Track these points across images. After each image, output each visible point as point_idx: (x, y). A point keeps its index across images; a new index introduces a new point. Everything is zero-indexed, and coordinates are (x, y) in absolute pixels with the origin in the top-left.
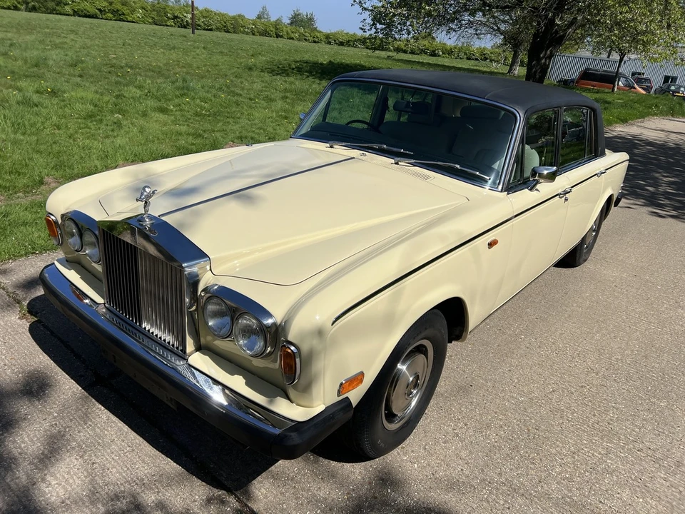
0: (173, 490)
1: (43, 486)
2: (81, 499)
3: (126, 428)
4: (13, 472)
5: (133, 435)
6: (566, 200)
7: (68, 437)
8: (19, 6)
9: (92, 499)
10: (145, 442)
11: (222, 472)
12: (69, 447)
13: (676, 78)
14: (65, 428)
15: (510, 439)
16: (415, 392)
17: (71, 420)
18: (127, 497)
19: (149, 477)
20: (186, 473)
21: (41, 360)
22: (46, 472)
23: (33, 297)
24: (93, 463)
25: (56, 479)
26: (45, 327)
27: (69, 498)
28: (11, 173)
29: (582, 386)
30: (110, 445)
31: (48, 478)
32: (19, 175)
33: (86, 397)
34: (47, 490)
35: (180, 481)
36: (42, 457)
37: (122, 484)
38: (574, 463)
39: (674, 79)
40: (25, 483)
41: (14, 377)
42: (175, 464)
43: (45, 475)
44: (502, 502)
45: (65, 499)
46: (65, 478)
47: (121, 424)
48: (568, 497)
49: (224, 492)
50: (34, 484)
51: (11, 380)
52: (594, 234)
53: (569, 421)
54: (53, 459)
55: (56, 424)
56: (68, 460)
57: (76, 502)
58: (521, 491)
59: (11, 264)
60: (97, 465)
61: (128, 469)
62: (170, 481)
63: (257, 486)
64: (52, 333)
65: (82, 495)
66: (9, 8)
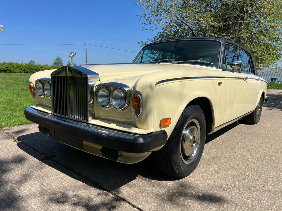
0: (81, 191)
1: (18, 190)
2: (36, 194)
3: (58, 172)
4: (4, 186)
5: (62, 174)
6: (246, 82)
7: (31, 175)
8: (22, 72)
9: (42, 194)
10: (67, 176)
11: (105, 185)
12: (31, 178)
13: (276, 79)
14: (30, 172)
15: (243, 173)
16: (195, 145)
17: (33, 170)
18: (59, 193)
19: (69, 187)
20: (87, 185)
21: (22, 153)
22: (20, 186)
23: (20, 136)
24: (43, 183)
25: (25, 188)
26: (24, 143)
27: (30, 194)
28: (14, 106)
29: (272, 157)
30: (51, 177)
31: (21, 188)
32: (18, 106)
33: (41, 163)
34: (20, 192)
35: (84, 188)
36: (18, 181)
37: (56, 189)
38: (277, 180)
39: (275, 79)
40: (9, 189)
41: (9, 158)
42: (82, 183)
43: (20, 187)
44: (247, 194)
45: (28, 194)
46: (29, 188)
47: (56, 171)
48: (279, 191)
49: (106, 191)
50: (13, 190)
51: (7, 159)
52: (260, 109)
53: (270, 167)
54: (23, 182)
55: (26, 171)
56: (31, 182)
57: (33, 195)
58: (255, 190)
59: (11, 128)
60: (44, 183)
61: (59, 184)
62: (79, 188)
63: (122, 189)
64: (27, 145)
65: (37, 193)
66: (18, 73)
